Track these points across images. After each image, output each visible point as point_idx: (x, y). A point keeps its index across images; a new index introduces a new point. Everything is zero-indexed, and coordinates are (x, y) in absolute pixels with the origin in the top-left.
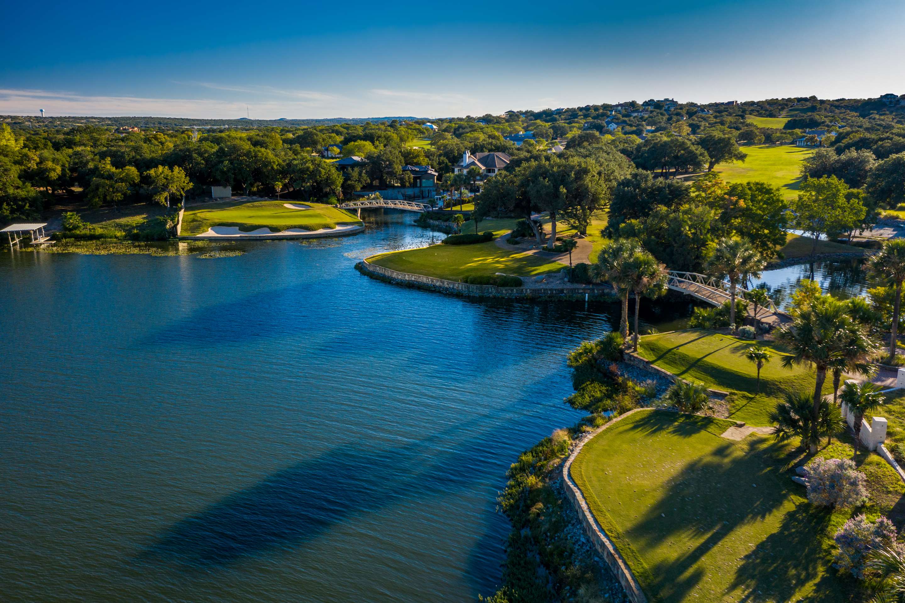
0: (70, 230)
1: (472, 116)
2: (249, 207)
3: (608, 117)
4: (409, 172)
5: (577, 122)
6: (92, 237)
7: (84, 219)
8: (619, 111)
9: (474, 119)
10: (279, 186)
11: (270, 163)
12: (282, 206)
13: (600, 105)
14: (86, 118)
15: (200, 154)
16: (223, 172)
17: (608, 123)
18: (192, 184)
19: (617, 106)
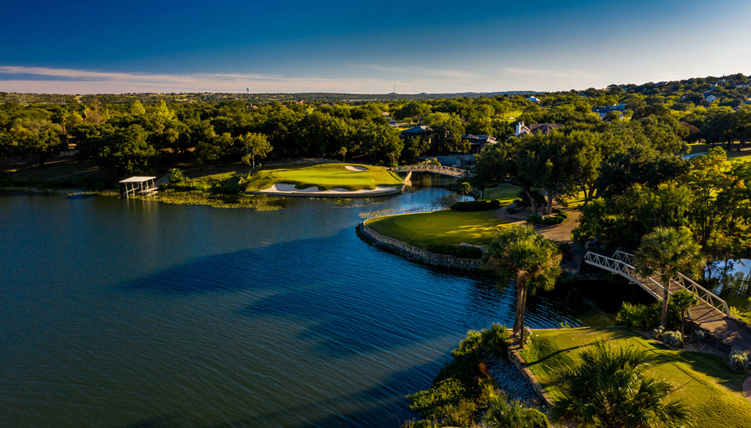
0: (174, 182)
1: (576, 90)
2: (317, 168)
3: (709, 89)
4: (468, 140)
5: (675, 95)
6: (188, 189)
7: (185, 175)
8: (724, 83)
9: (577, 92)
10: (344, 150)
11: (341, 130)
12: (344, 168)
13: (704, 77)
14: (277, 94)
15: (285, 123)
16: (301, 138)
17: (707, 95)
18: (272, 147)
19: (721, 78)
